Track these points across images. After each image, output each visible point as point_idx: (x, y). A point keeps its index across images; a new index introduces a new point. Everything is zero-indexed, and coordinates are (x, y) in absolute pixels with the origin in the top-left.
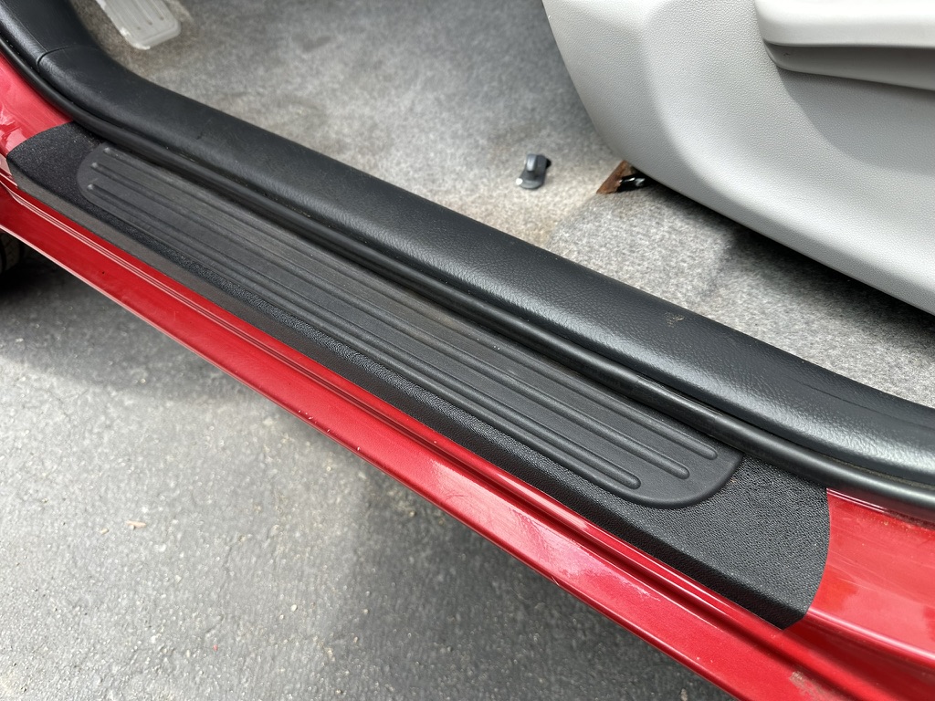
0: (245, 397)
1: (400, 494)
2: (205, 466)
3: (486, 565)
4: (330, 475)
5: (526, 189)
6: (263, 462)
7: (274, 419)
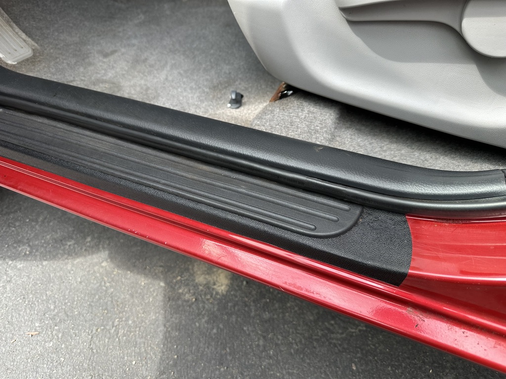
0: (89, 253)
1: (186, 290)
2: (71, 293)
3: (239, 319)
4: (144, 287)
5: (233, 108)
6: (105, 286)
7: (108, 262)
